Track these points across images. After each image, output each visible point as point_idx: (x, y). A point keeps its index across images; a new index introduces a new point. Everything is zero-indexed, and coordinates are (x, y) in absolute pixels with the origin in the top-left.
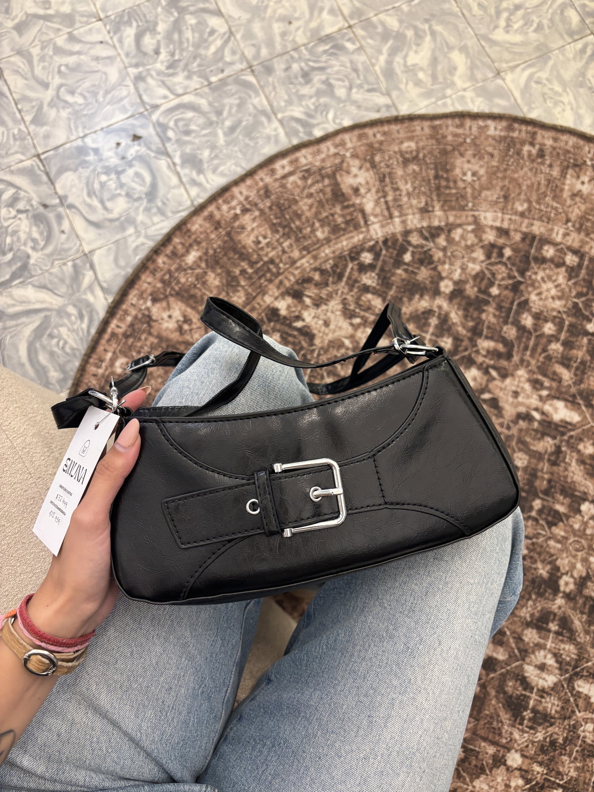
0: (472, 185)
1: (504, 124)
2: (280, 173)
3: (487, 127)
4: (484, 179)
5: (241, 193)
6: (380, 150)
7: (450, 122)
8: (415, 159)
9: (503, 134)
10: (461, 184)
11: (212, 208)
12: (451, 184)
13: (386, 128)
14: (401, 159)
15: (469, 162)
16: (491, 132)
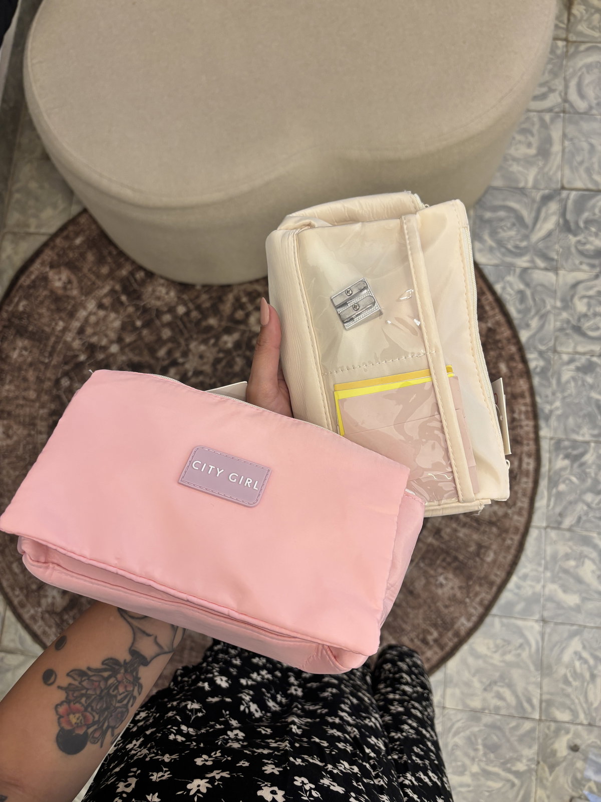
0: (435, 577)
1: (463, 632)
2: (526, 460)
3: (469, 620)
4: (433, 588)
5: (527, 425)
6: (499, 535)
7: (489, 597)
8: (478, 554)
9: (456, 626)
10: (440, 570)
11: (528, 400)
12: (444, 564)
13: (513, 551)
14: (483, 544)
15: (452, 588)
16: (463, 620)
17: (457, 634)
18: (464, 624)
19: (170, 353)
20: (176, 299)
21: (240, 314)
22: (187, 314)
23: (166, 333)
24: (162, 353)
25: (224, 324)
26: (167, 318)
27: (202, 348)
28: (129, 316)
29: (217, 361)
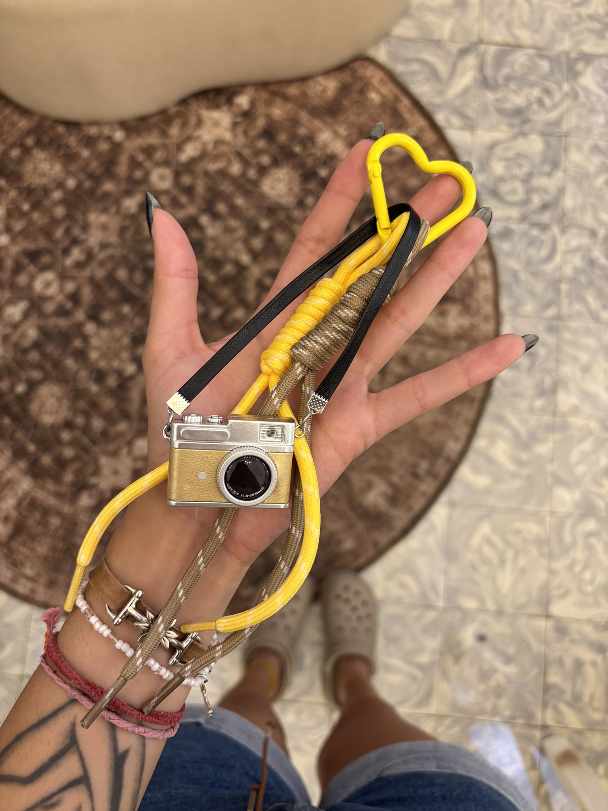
1: (453, 457)
3: (457, 442)
7: (473, 415)
9: (445, 453)
16: (451, 444)
17: (448, 460)
18: (453, 447)
19: (67, 231)
20: (63, 175)
21: (138, 174)
22: (79, 185)
23: (60, 211)
24: (59, 233)
25: (123, 186)
26: (57, 195)
27: (103, 218)
28: (13, 201)
29: (122, 231)
